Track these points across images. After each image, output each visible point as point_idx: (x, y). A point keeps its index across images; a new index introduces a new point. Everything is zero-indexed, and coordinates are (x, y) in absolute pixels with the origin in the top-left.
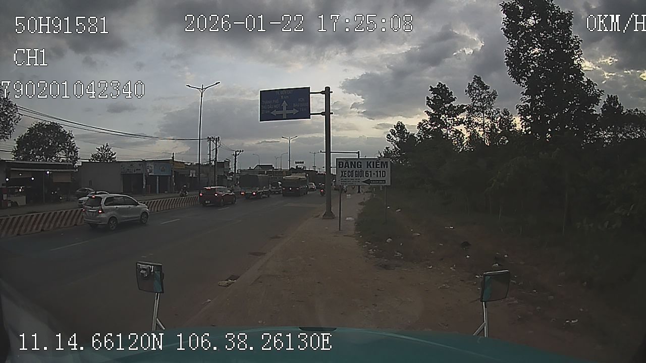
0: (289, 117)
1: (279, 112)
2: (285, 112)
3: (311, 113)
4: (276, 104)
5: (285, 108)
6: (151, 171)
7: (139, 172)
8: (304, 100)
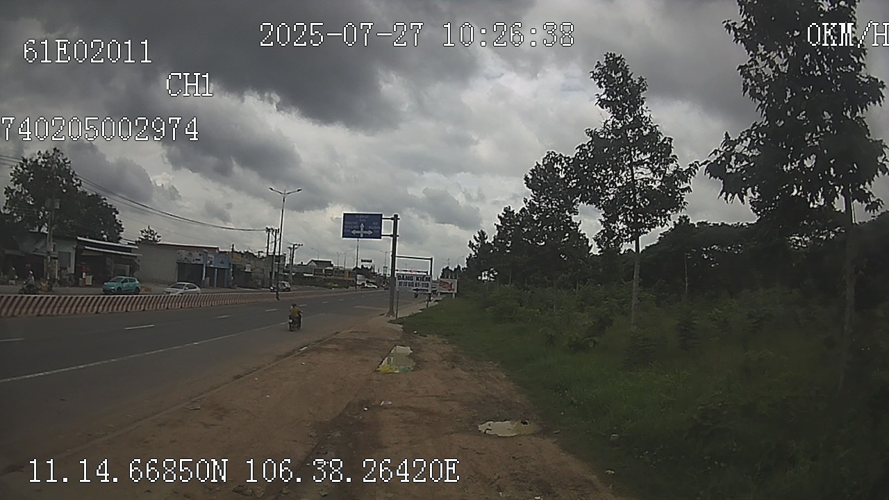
0: (365, 236)
1: (358, 232)
2: (362, 232)
3: (382, 234)
4: (355, 225)
5: (362, 229)
6: (211, 263)
7: (199, 262)
8: (377, 223)
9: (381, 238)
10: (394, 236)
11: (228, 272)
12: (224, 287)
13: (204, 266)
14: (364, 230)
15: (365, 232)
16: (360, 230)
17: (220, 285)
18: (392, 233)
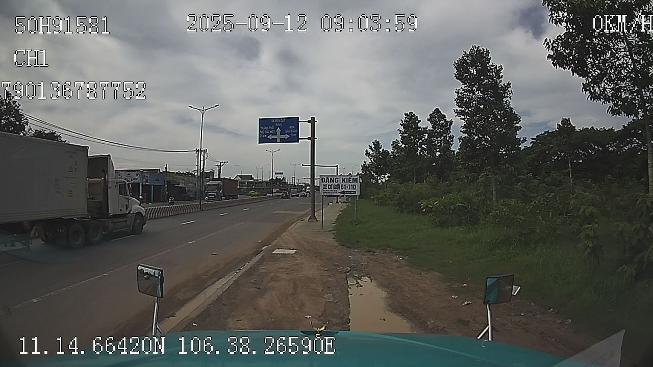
0: (282, 140)
1: (274, 137)
2: (278, 136)
3: (300, 137)
4: (272, 130)
5: (278, 133)
6: (147, 181)
7: (136, 181)
8: (294, 127)
9: (298, 142)
10: (312, 139)
11: (163, 187)
12: (160, 202)
13: (141, 183)
14: (280, 135)
15: (282, 136)
16: (276, 135)
17: (157, 200)
18: (310, 136)
